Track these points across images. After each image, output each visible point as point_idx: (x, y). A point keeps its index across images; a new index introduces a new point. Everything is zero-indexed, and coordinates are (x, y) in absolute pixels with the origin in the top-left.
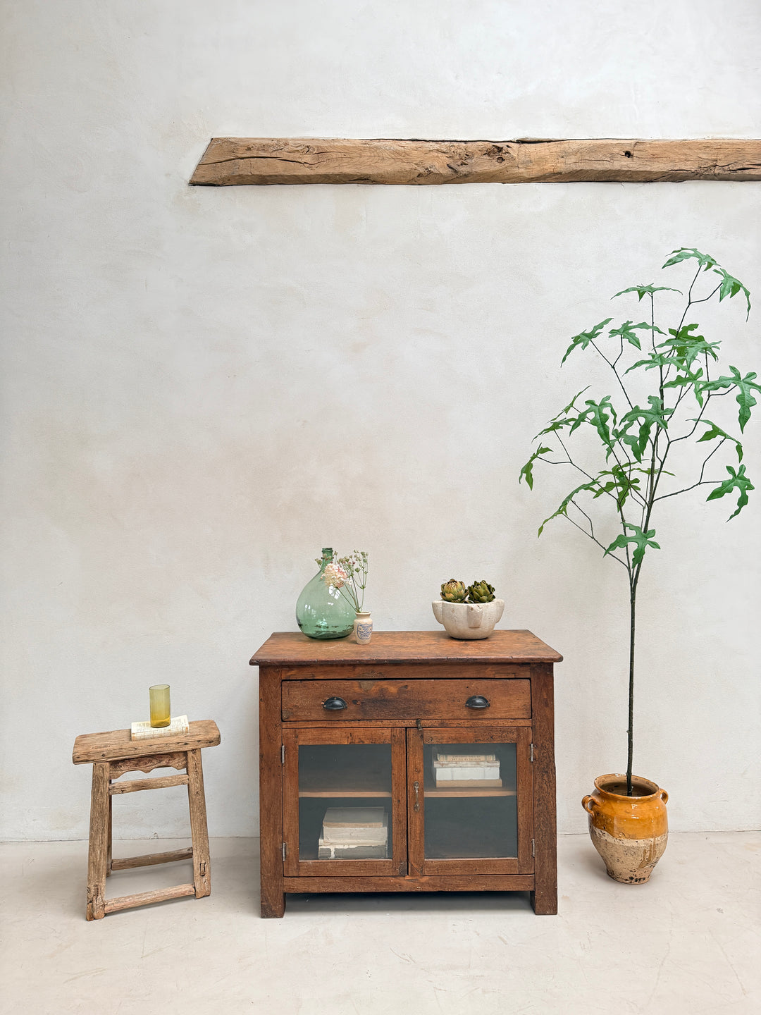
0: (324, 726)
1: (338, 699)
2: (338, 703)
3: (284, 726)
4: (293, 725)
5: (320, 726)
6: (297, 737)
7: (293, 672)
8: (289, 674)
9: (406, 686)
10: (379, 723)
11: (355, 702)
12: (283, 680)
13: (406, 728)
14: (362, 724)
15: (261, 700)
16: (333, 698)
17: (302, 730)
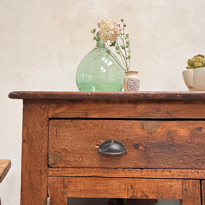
0: (99, 174)
1: (115, 142)
2: (115, 147)
3: (50, 174)
4: (61, 173)
5: (94, 174)
6: (65, 187)
7: (62, 109)
8: (58, 111)
9: (200, 129)
10: (167, 173)
11: (136, 146)
12: (50, 119)
13: (201, 180)
14: (145, 173)
15: (24, 141)
16: (110, 141)
17: (72, 179)
